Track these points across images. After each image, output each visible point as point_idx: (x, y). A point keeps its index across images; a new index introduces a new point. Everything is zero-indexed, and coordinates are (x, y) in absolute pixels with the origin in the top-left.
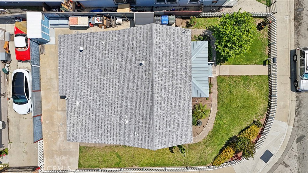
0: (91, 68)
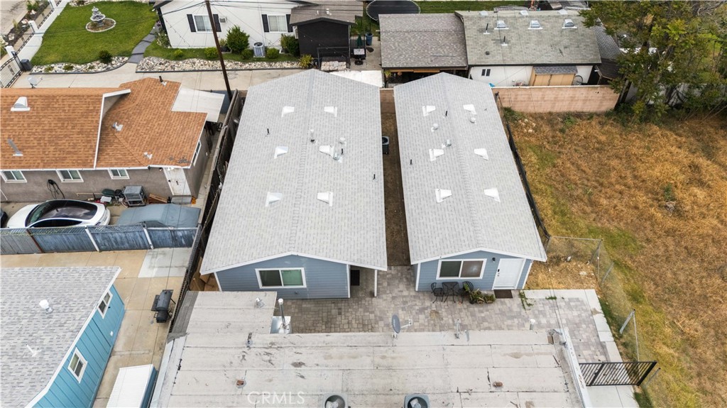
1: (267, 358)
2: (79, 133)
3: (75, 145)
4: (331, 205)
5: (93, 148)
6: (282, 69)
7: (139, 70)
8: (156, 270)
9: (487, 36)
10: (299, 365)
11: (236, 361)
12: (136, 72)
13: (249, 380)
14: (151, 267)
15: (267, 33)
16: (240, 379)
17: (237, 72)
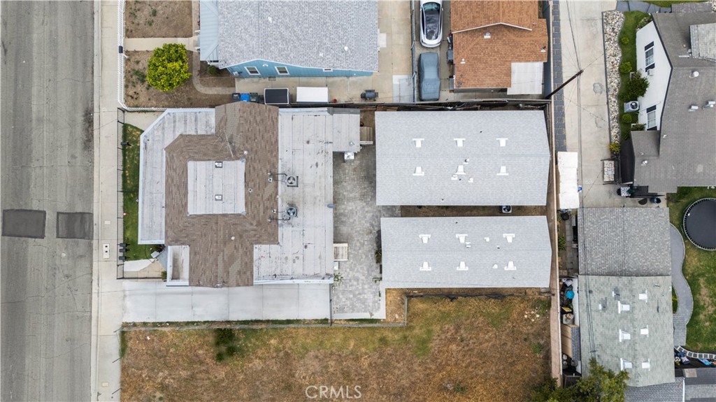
0: (337, 27)
1: (320, 151)
2: (473, 17)
3: (465, 17)
4: (414, 175)
5: (464, 27)
6: (610, 129)
7: (605, 14)
8: (398, 83)
9: (610, 294)
10: (317, 165)
11: (319, 139)
12: (602, 13)
13: (310, 145)
14: (400, 80)
15: (646, 111)
16: (311, 141)
17: (604, 93)
